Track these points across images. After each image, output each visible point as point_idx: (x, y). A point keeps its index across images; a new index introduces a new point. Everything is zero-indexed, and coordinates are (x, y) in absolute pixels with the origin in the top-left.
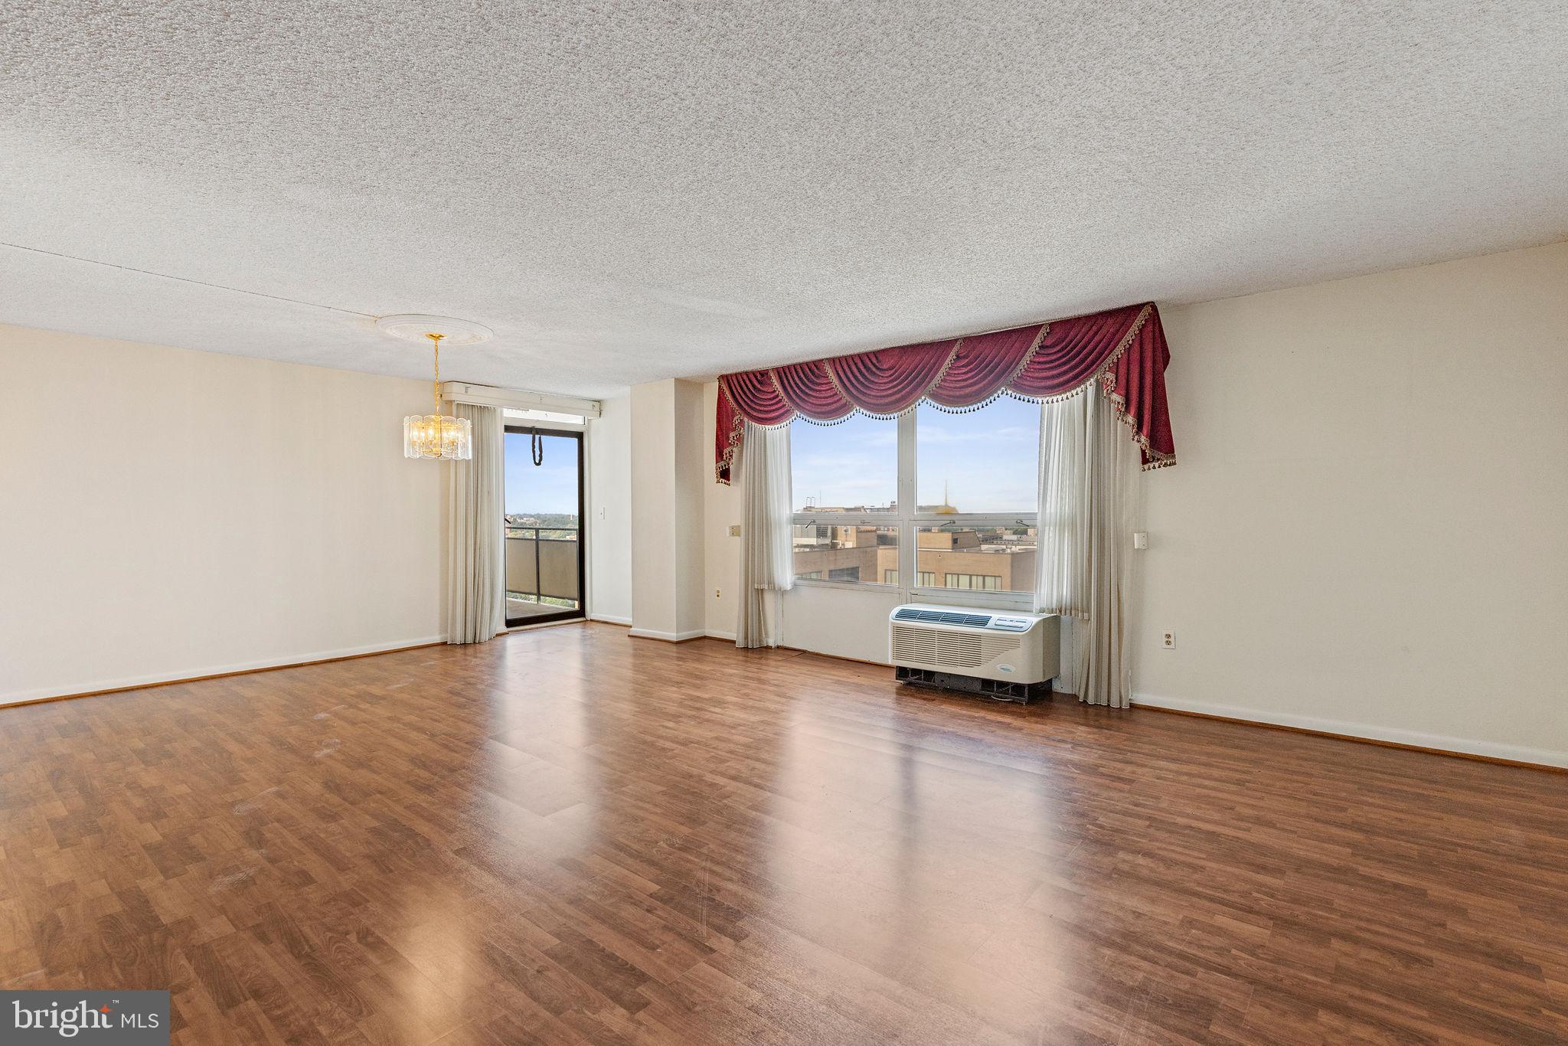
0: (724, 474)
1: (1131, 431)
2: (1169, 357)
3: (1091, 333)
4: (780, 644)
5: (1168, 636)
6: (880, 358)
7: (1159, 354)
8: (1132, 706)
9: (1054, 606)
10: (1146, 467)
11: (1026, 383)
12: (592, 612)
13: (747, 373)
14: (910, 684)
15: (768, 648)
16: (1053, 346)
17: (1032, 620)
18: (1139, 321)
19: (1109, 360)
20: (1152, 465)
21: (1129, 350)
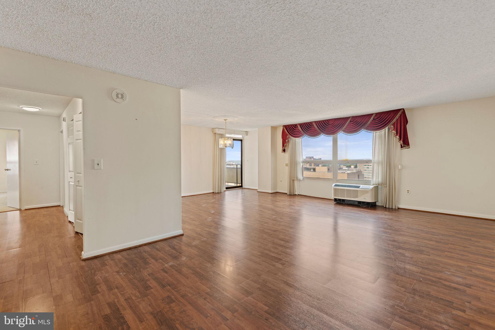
0: (284, 151)
1: (398, 140)
2: (408, 122)
3: (387, 116)
4: (299, 194)
5: (408, 191)
6: (329, 122)
7: (405, 121)
8: (398, 208)
9: (377, 183)
10: (402, 148)
11: (369, 128)
12: (244, 186)
13: (291, 125)
14: (338, 203)
15: (296, 195)
16: (376, 119)
17: (371, 187)
18: (400, 113)
19: (392, 123)
20: (403, 148)
21: (397, 120)
